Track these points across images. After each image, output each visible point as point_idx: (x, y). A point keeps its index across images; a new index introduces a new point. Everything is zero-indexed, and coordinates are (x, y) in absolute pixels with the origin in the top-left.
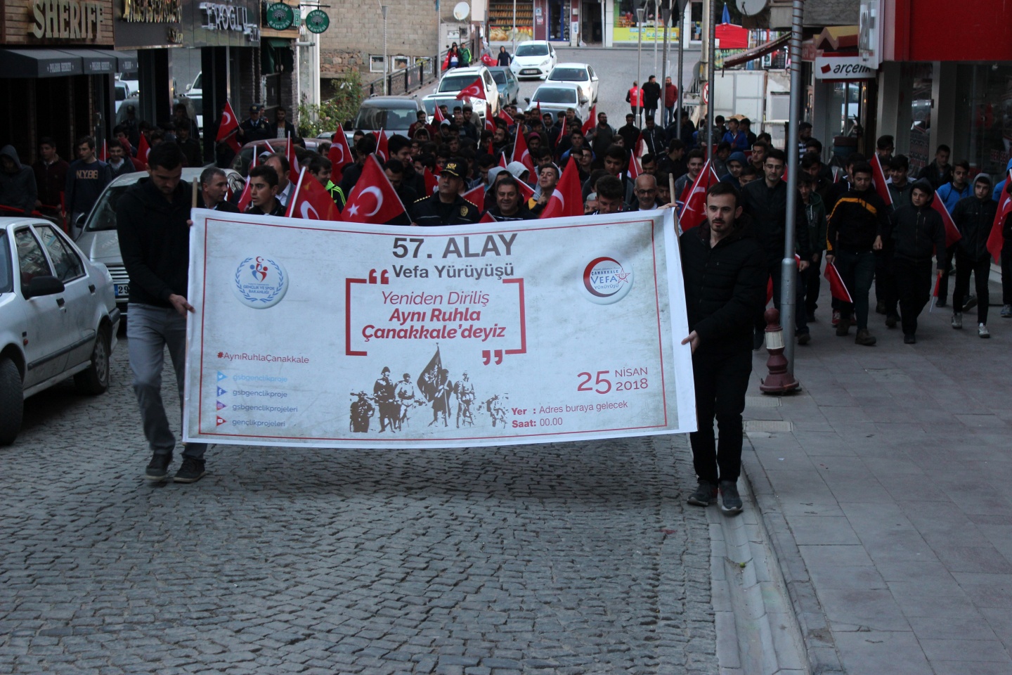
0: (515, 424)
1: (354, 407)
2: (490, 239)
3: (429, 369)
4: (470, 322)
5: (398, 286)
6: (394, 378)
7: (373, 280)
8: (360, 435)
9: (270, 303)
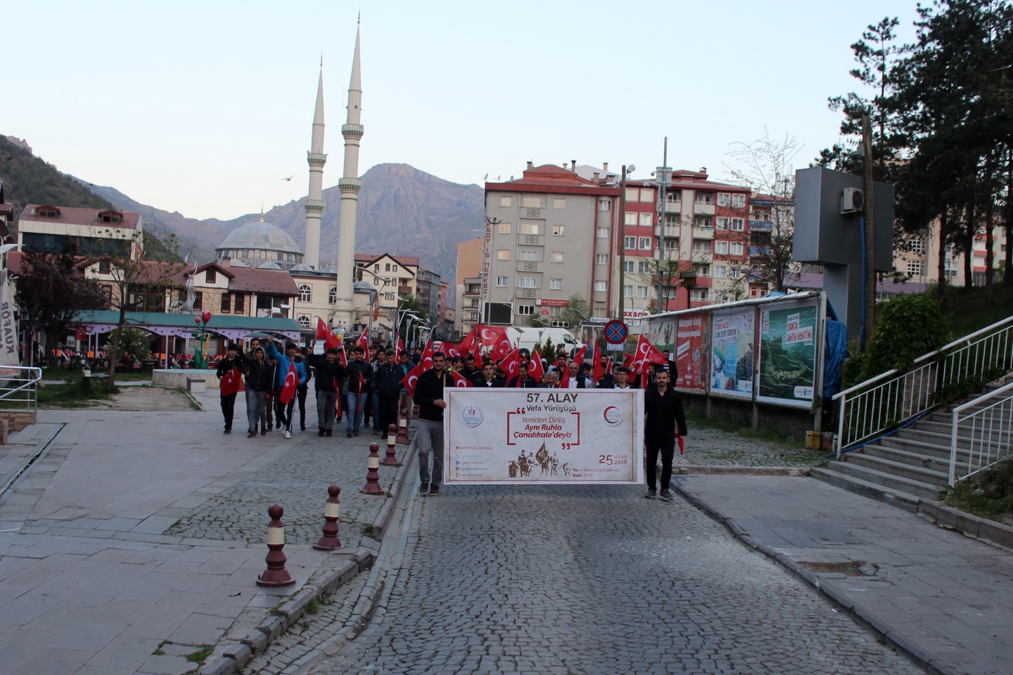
0: (574, 475)
1: (510, 467)
2: (567, 395)
3: (540, 451)
4: (557, 431)
5: (529, 414)
6: (526, 455)
7: (518, 412)
8: (513, 478)
9: (476, 425)
